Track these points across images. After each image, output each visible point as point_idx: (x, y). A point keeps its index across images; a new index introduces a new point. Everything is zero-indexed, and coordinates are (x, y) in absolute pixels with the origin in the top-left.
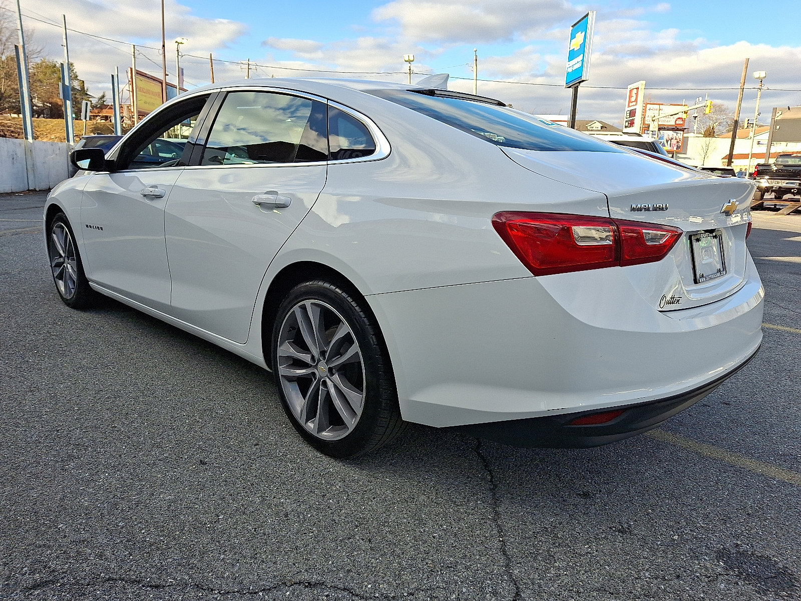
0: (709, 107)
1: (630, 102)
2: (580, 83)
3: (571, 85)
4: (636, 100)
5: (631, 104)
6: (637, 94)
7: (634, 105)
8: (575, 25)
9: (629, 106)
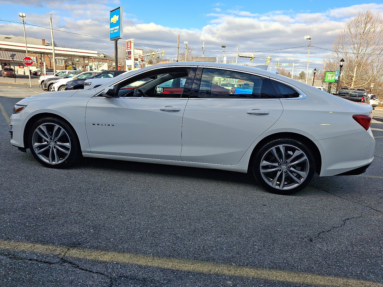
0: (163, 53)
1: (127, 47)
2: (118, 39)
3: (113, 39)
4: (130, 47)
5: (128, 49)
6: (131, 44)
7: (129, 49)
8: (112, 11)
9: (127, 50)
